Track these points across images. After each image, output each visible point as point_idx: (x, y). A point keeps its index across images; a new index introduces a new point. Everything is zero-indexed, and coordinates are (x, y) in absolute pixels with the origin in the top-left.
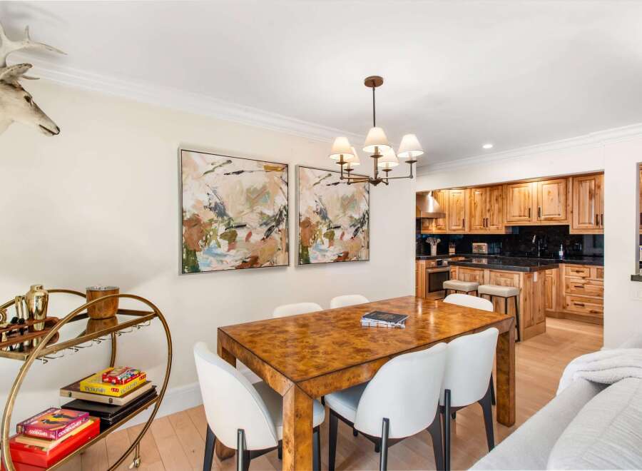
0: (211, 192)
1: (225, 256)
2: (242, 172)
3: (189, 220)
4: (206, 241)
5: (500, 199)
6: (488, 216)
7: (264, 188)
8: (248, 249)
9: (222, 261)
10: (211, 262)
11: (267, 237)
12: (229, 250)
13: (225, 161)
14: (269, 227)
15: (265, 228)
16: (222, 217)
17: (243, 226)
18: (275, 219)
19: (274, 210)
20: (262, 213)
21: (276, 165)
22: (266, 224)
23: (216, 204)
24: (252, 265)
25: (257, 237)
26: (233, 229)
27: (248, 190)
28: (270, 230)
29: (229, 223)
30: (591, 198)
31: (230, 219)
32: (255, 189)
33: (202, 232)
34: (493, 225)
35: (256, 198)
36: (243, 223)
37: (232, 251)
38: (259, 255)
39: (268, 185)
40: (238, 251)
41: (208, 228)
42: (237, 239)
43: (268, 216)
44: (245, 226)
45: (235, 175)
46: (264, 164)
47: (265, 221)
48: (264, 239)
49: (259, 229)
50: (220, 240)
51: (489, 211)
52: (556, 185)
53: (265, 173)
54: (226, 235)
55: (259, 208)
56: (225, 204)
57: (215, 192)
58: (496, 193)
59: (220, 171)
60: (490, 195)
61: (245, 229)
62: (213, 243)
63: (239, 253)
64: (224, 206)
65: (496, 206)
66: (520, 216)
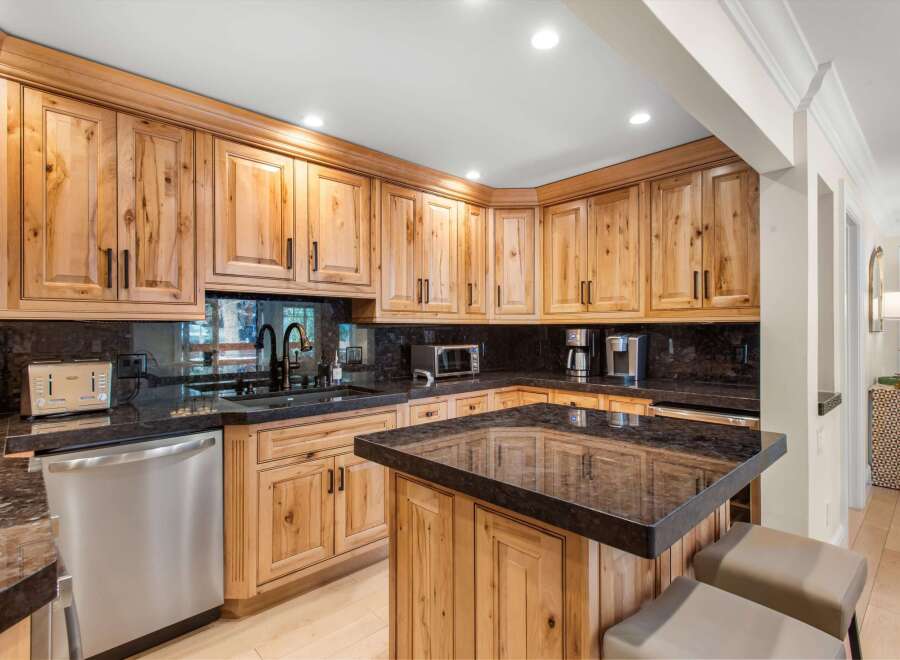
5: (185, 179)
6: (126, 241)
30: (409, 242)
34: (152, 284)
51: (130, 217)
52: (349, 188)
58: (164, 153)
60: (139, 156)
65: (169, 206)
66: (260, 261)
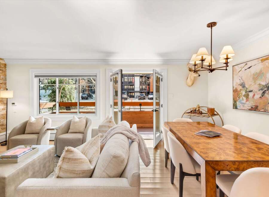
0: (240, 79)
1: (245, 104)
2: (251, 66)
3: (235, 90)
4: (239, 98)
7: (261, 71)
8: (253, 102)
9: (244, 106)
10: (241, 106)
11: (263, 96)
12: (246, 102)
13: (245, 65)
14: (263, 91)
15: (261, 92)
16: (244, 88)
17: (251, 91)
18: (267, 86)
19: (266, 81)
20: (260, 84)
21: (267, 57)
22: (262, 89)
23: (242, 83)
24: (255, 110)
25: (257, 96)
26: (248, 93)
27: (254, 74)
28: (264, 93)
29: (246, 90)
31: (247, 88)
32: (257, 73)
33: (238, 94)
35: (257, 77)
36: (251, 90)
37: (247, 102)
38: (258, 105)
39: (263, 69)
40: (250, 102)
41: (240, 93)
42: (249, 97)
43: (263, 85)
44: (252, 91)
45: (248, 69)
46: (261, 59)
47: (261, 88)
48: (260, 97)
49: (258, 92)
50: (243, 97)
53: (261, 63)
54: (245, 95)
55: (258, 82)
56: (245, 82)
57: (242, 78)
59: (243, 69)
61: (252, 92)
62: (241, 98)
63: (250, 103)
64: (245, 84)
